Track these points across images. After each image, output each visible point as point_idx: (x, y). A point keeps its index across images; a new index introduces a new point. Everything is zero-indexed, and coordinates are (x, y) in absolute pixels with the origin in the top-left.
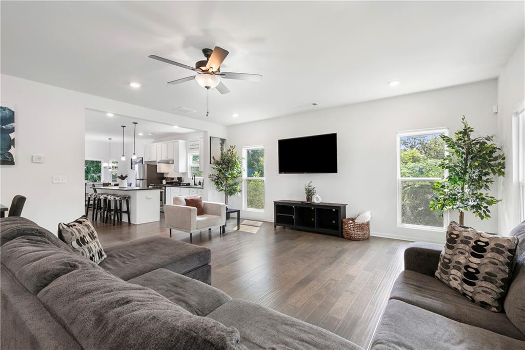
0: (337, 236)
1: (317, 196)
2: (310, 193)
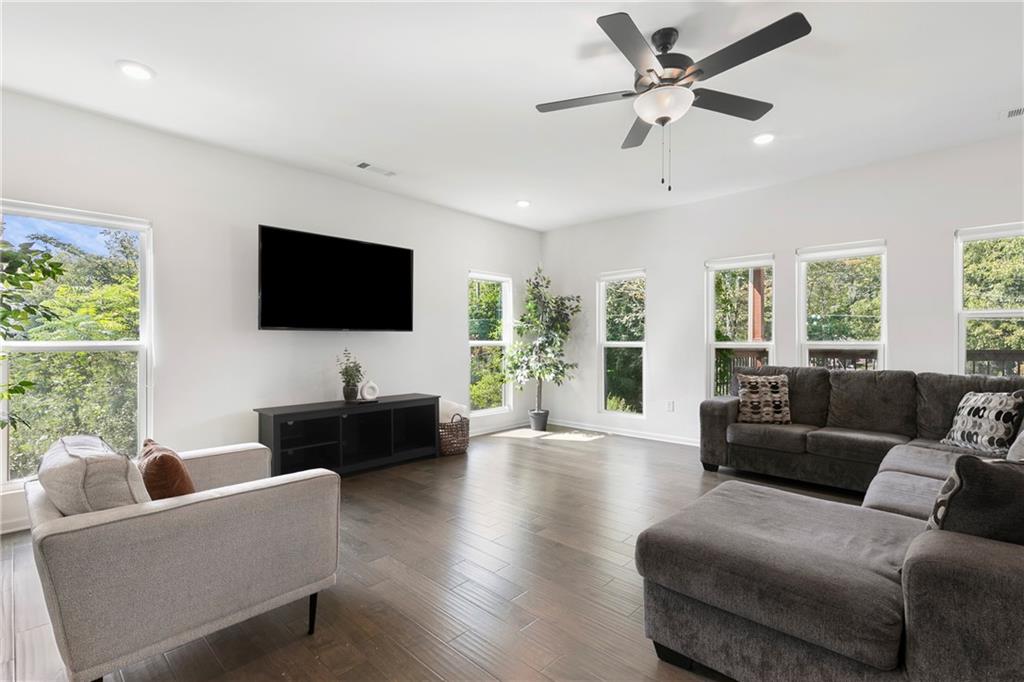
0: (433, 456)
1: (372, 384)
2: (351, 375)
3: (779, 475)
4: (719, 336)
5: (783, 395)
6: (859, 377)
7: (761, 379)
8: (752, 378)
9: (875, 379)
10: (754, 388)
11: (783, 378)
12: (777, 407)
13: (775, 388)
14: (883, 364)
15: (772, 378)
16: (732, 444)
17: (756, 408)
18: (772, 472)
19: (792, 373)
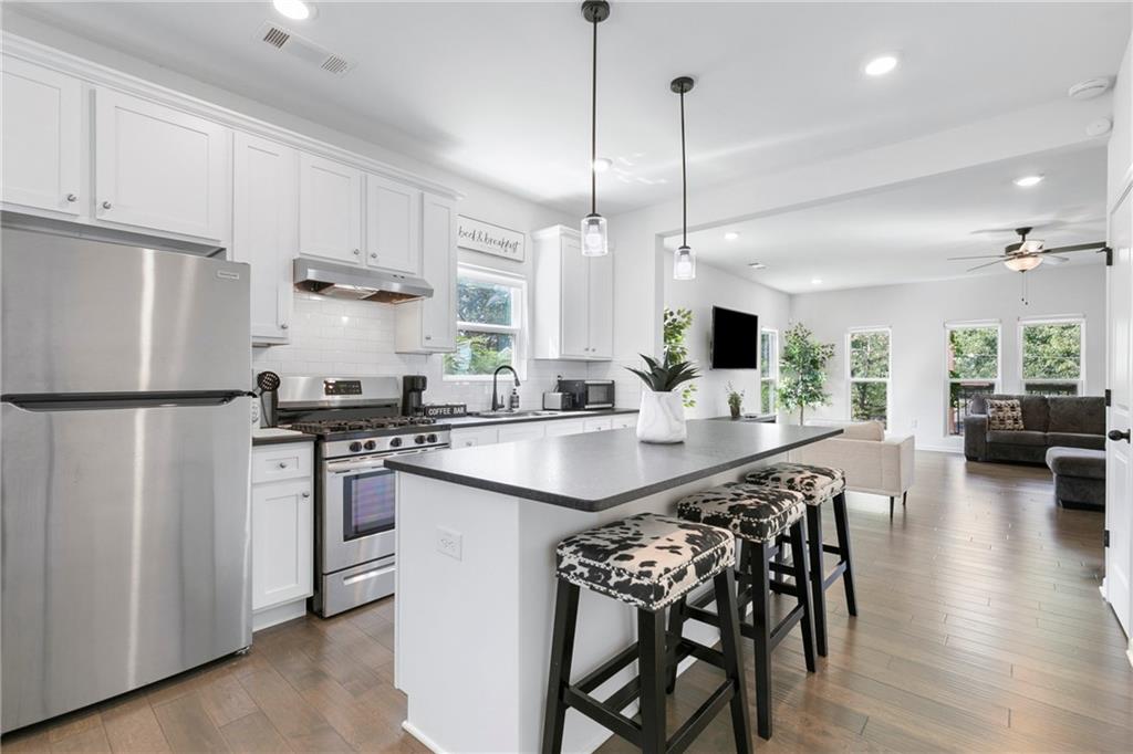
3: (1027, 460)
4: (954, 375)
5: (1018, 413)
6: (1070, 401)
7: (1003, 402)
8: (997, 402)
9: (1082, 401)
10: (1000, 408)
11: (1016, 402)
12: (1016, 420)
13: (1013, 408)
14: (1082, 393)
15: (1009, 402)
16: (991, 443)
17: (1002, 421)
18: (1021, 459)
19: (1020, 398)
